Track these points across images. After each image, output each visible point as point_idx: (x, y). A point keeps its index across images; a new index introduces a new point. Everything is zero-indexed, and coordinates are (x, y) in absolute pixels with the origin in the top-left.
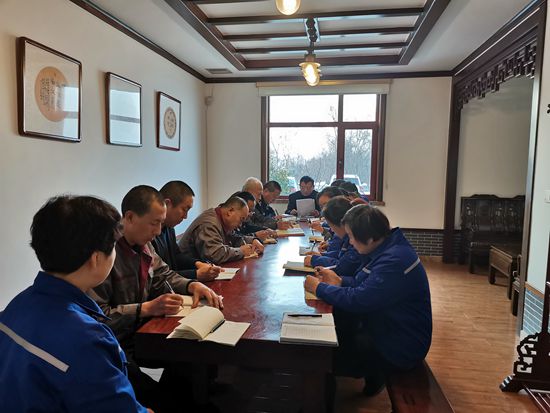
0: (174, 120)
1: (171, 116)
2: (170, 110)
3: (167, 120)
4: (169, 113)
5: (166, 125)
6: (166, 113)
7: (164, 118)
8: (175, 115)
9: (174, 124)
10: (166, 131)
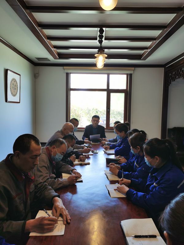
0: (16, 86)
1: (15, 83)
2: (14, 80)
3: (12, 86)
4: (13, 82)
5: (12, 89)
6: (11, 82)
7: (11, 85)
8: (17, 83)
9: (16, 88)
10: (11, 92)
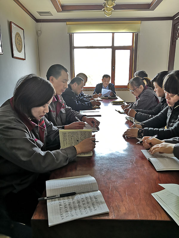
0: (21, 41)
1: (19, 38)
2: (18, 34)
3: (17, 40)
4: (17, 36)
5: (17, 44)
6: (16, 36)
7: (15, 39)
8: (21, 38)
9: (21, 43)
10: (16, 47)
